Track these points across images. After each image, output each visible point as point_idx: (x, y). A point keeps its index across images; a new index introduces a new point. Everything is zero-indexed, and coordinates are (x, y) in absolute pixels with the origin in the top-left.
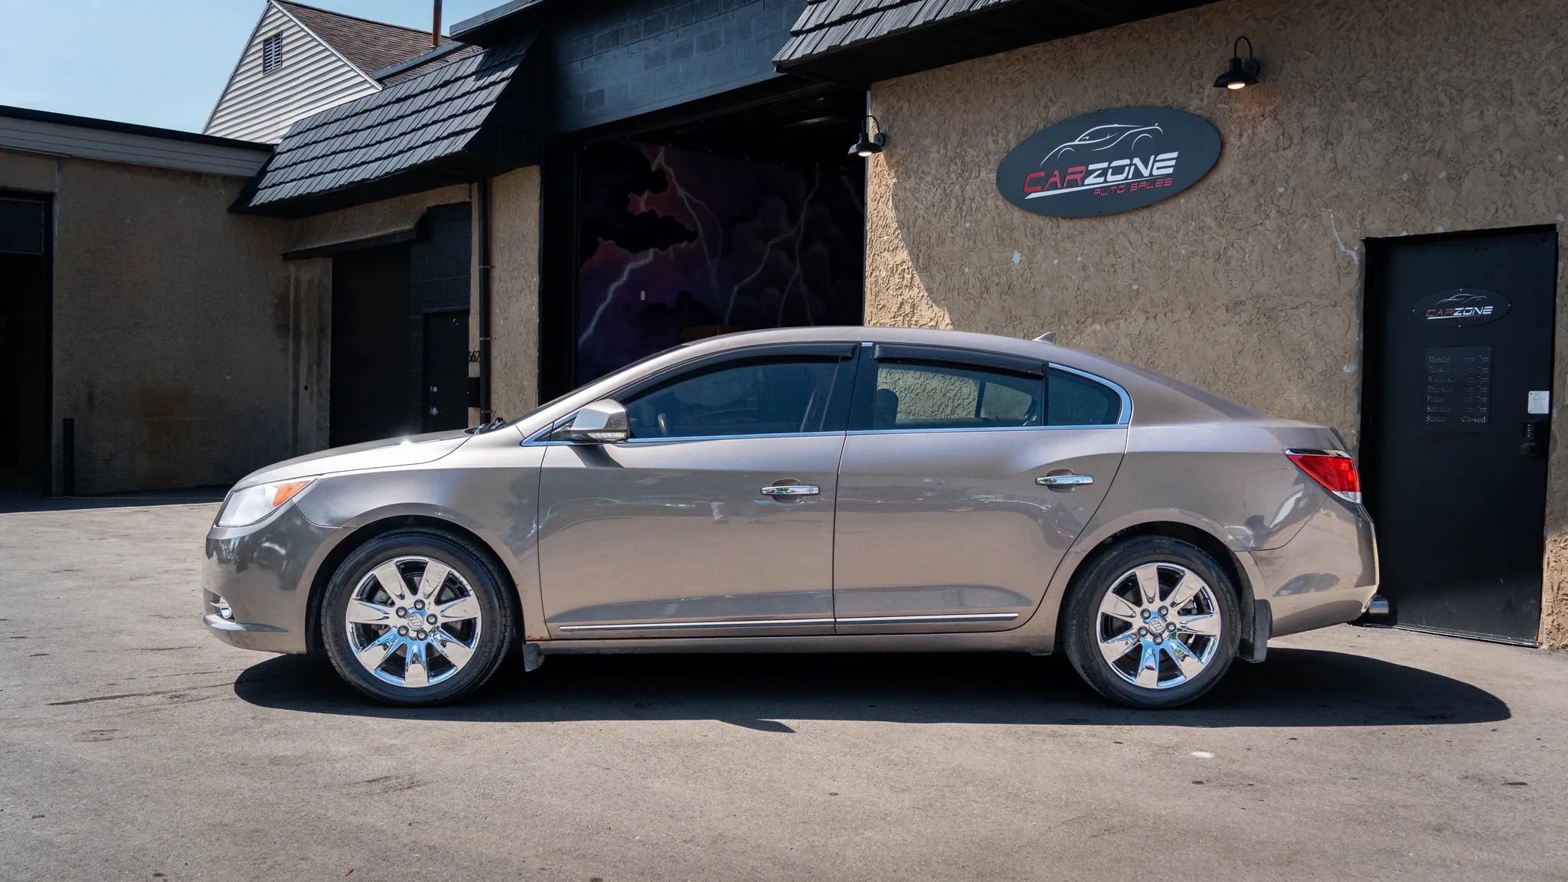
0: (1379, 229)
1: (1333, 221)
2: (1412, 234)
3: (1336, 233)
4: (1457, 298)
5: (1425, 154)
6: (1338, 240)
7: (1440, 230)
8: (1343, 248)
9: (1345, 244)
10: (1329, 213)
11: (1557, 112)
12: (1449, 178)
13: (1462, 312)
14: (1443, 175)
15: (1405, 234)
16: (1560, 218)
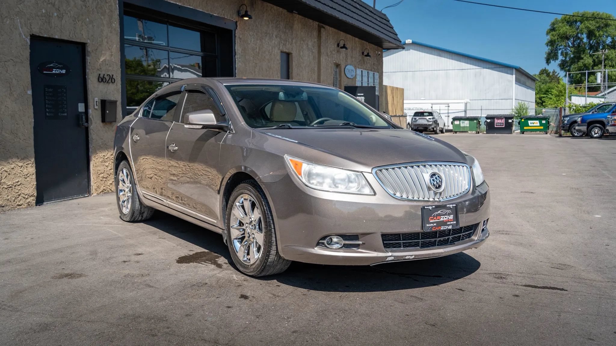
0: (36, 31)
1: (19, 23)
2: (48, 36)
3: (20, 29)
4: (53, 65)
5: (49, 4)
6: (22, 32)
7: (57, 37)
8: (24, 37)
9: (25, 35)
10: (17, 19)
11: (85, 2)
12: (57, 15)
13: (55, 71)
14: (55, 14)
15: (45, 36)
16: (89, 41)
